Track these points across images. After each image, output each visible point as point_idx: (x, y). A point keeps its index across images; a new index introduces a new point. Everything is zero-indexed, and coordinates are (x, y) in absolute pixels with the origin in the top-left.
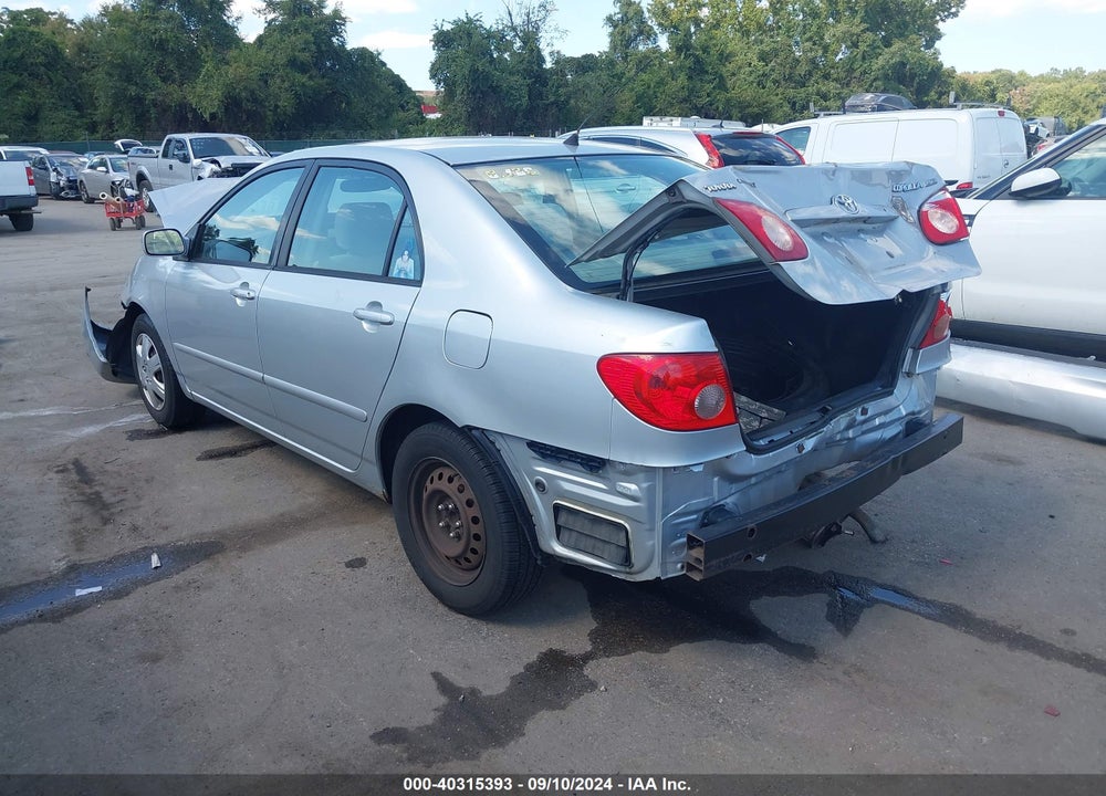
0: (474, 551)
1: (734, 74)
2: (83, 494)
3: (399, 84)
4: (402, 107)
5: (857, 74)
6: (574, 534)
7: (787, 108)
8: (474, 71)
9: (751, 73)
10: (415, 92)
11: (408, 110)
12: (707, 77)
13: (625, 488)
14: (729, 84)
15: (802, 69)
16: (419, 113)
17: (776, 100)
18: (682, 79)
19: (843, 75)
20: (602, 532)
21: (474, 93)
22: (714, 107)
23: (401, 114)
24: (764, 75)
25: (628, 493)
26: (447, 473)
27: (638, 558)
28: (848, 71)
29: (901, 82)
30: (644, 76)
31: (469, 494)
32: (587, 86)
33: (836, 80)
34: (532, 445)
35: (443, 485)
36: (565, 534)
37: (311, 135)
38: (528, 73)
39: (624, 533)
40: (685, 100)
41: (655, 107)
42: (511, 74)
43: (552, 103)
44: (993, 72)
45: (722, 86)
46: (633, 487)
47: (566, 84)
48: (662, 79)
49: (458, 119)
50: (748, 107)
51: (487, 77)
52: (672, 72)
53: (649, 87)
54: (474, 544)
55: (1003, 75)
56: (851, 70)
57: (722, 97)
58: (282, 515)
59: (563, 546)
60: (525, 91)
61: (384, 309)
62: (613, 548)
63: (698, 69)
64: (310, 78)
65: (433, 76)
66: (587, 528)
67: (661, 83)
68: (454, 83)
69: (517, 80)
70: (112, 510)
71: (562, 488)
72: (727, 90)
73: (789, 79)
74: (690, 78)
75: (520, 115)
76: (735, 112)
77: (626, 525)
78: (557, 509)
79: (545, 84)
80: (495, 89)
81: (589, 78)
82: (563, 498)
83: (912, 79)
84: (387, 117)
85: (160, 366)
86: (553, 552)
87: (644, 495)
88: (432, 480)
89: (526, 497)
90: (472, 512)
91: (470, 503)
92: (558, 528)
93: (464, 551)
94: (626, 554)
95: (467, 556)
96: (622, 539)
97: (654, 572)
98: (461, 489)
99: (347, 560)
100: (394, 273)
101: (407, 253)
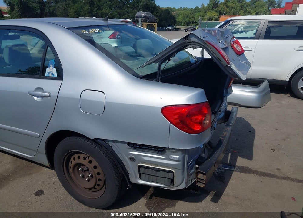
0: (98, 185)
6: (147, 176)
13: (174, 157)
25: (176, 159)
26: (82, 156)
27: (176, 182)
31: (95, 163)
34: (129, 144)
35: (81, 161)
36: (143, 176)
39: (172, 174)
46: (177, 157)
54: (98, 183)
59: (142, 180)
61: (44, 90)
62: (166, 179)
66: (154, 173)
71: (143, 159)
77: (173, 171)
78: (140, 167)
82: (143, 163)
86: (137, 183)
87: (181, 159)
88: (74, 159)
89: (125, 163)
90: (97, 171)
91: (95, 167)
92: (140, 174)
93: (95, 186)
94: (172, 181)
95: (95, 187)
96: (170, 176)
97: (183, 186)
98: (90, 162)
99: (34, 192)
100: (46, 74)
101: (51, 65)
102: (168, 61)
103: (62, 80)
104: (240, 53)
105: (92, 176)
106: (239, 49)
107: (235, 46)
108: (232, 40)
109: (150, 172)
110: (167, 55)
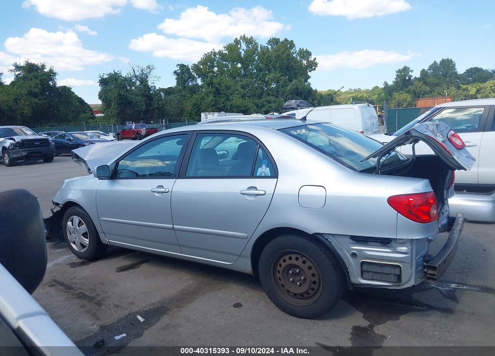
0: (312, 289)
1: (231, 94)
2: (74, 294)
3: (81, 102)
4: (84, 112)
5: (281, 93)
6: (371, 273)
7: (255, 108)
8: (120, 95)
9: (239, 93)
10: (89, 105)
11: (87, 113)
12: (222, 96)
13: (401, 249)
14: (231, 98)
15: (258, 92)
16: (91, 114)
17: (251, 105)
18: (211, 97)
19: (275, 93)
20: (386, 270)
21: (120, 105)
22: (226, 108)
23: (83, 115)
24: (244, 94)
25: (404, 251)
26: (294, 256)
27: (404, 278)
28: (277, 92)
29: (297, 96)
30: (194, 96)
31: (309, 264)
32: (171, 100)
33: (272, 95)
34: (353, 238)
35: (293, 262)
36: (366, 274)
37: (41, 126)
38: (144, 95)
39: (399, 269)
40: (214, 105)
41: (201, 109)
42: (137, 96)
43: (156, 108)
44: (328, 91)
45: (228, 99)
46: (405, 249)
47: (162, 100)
48: (203, 97)
49: (113, 116)
50: (240, 107)
51: (126, 97)
52: (207, 95)
53: (198, 100)
54: (313, 286)
55: (332, 92)
56: (278, 91)
57: (229, 103)
58: (182, 290)
59: (365, 279)
60: (143, 103)
61: (258, 189)
62: (392, 276)
63: (217, 93)
64: (39, 100)
65: (100, 98)
66: (379, 270)
67: (203, 98)
68: (110, 101)
69: (139, 98)
70: (97, 299)
71: (367, 254)
72: (230, 101)
73: (254, 96)
74: (215, 96)
75: (142, 113)
76: (235, 109)
77: (401, 265)
78: (362, 263)
79: (152, 100)
80: (130, 103)
81: (172, 97)
83: (302, 95)
84: (77, 116)
85: (87, 230)
86: (359, 283)
87: (409, 251)
88: (284, 261)
89: (345, 261)
90: (312, 272)
91: (310, 268)
92: (362, 272)
93: (308, 290)
94: (399, 277)
95: (308, 292)
96: (397, 272)
97: (412, 283)
98: (304, 262)
99: (233, 304)
100: (258, 174)
101: (264, 165)
102: (388, 155)
103: (278, 178)
104: (461, 147)
105: (305, 279)
106: (458, 142)
107: (454, 139)
108: (450, 134)
109: (374, 269)
110: (387, 150)
